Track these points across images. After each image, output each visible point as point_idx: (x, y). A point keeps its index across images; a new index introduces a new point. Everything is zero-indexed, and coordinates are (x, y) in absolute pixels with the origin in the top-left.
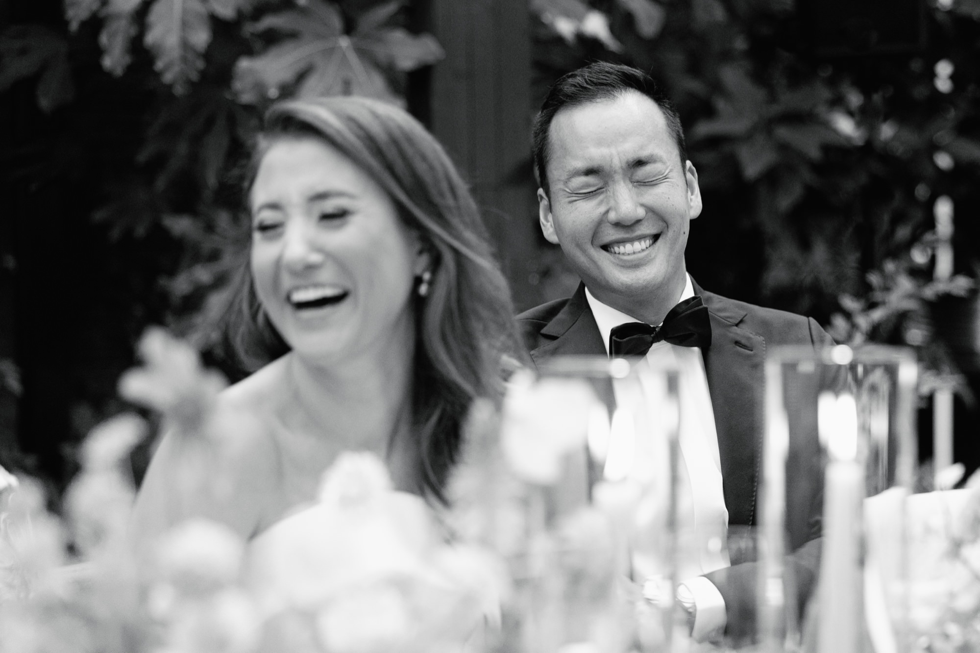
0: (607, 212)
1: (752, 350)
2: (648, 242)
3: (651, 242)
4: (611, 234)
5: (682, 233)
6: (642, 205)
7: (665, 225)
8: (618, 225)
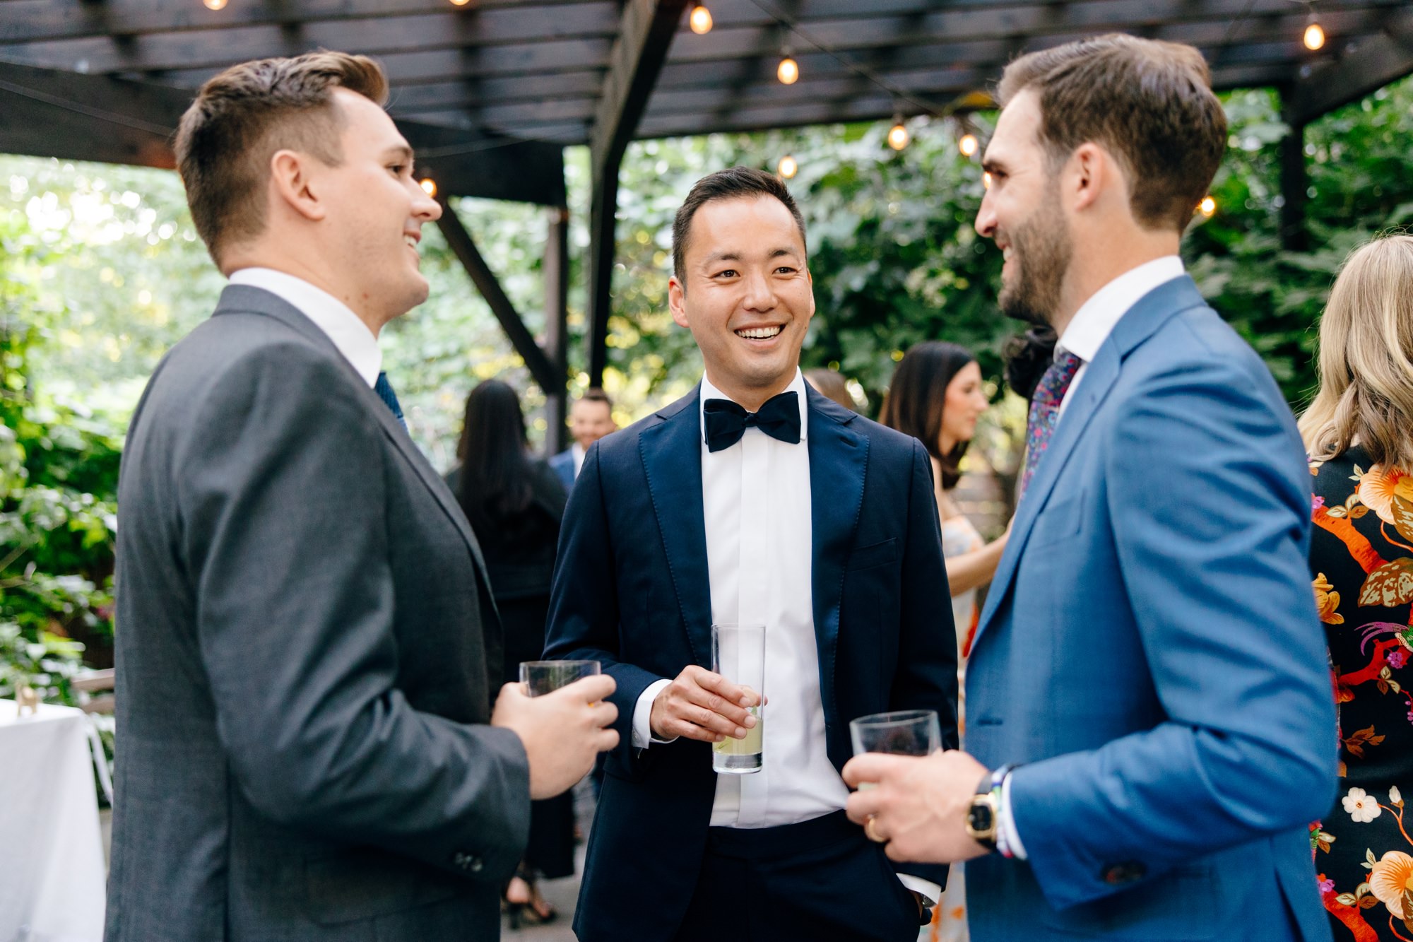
0: (743, 299)
1: (855, 447)
2: (775, 331)
3: (778, 330)
4: (746, 319)
5: (804, 327)
6: (776, 296)
7: (791, 317)
8: (752, 310)
